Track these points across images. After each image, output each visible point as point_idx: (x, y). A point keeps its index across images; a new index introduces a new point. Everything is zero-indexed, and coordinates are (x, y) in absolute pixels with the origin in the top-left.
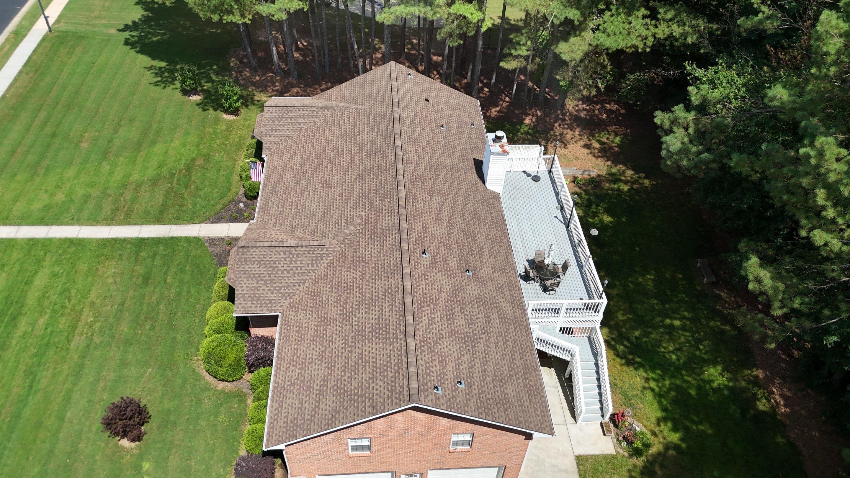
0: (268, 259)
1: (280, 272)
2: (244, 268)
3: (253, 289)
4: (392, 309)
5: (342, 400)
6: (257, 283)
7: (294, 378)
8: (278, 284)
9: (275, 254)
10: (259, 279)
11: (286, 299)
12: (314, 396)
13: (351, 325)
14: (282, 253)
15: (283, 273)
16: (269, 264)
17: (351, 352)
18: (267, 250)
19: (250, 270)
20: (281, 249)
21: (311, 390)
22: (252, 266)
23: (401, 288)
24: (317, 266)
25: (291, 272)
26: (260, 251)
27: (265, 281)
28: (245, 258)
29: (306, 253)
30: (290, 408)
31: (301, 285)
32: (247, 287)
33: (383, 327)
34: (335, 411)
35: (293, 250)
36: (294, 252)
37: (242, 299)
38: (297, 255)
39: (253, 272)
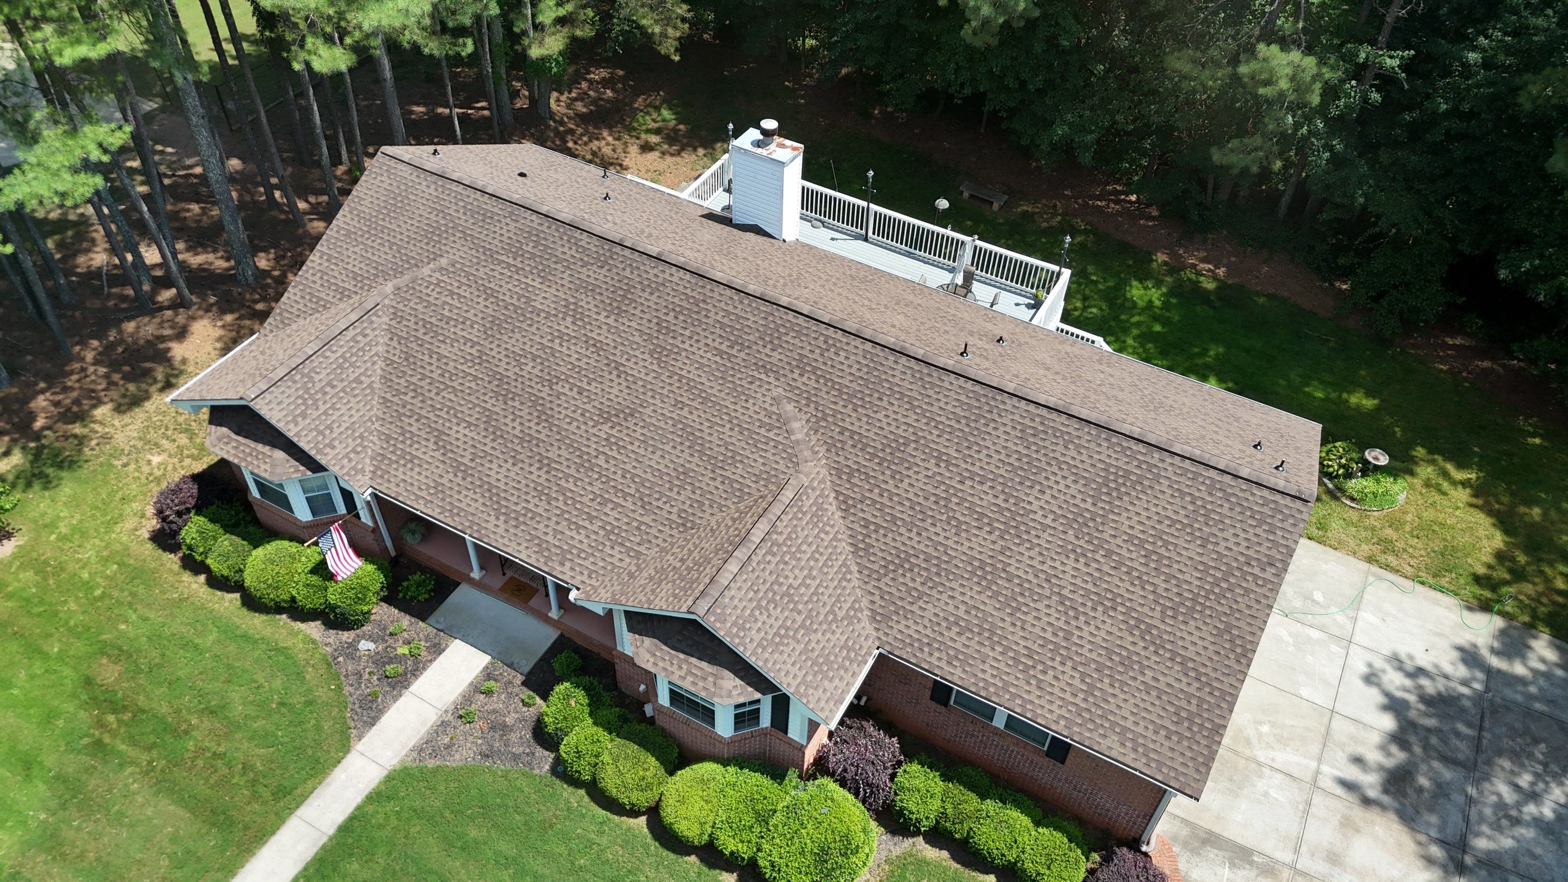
0: (763, 589)
1: (803, 590)
2: (752, 640)
3: (804, 658)
4: (1078, 447)
5: (1208, 612)
6: (798, 642)
7: (1077, 682)
8: (824, 611)
9: (763, 570)
10: (791, 633)
11: (859, 620)
12: (1154, 658)
13: (1045, 527)
14: (769, 558)
15: (808, 587)
16: (775, 593)
17: (1109, 554)
18: (745, 577)
19: (763, 634)
20: (761, 552)
21: (1135, 658)
22: (760, 624)
23: (1044, 412)
24: (832, 526)
25: (814, 573)
26: (739, 589)
27: (802, 626)
28: (734, 624)
29: (795, 522)
30: (1143, 714)
31: (849, 577)
32: (793, 665)
33: (1106, 478)
34: (1220, 633)
35: (775, 536)
36: (781, 539)
37: (811, 691)
38: (789, 538)
39: (771, 632)
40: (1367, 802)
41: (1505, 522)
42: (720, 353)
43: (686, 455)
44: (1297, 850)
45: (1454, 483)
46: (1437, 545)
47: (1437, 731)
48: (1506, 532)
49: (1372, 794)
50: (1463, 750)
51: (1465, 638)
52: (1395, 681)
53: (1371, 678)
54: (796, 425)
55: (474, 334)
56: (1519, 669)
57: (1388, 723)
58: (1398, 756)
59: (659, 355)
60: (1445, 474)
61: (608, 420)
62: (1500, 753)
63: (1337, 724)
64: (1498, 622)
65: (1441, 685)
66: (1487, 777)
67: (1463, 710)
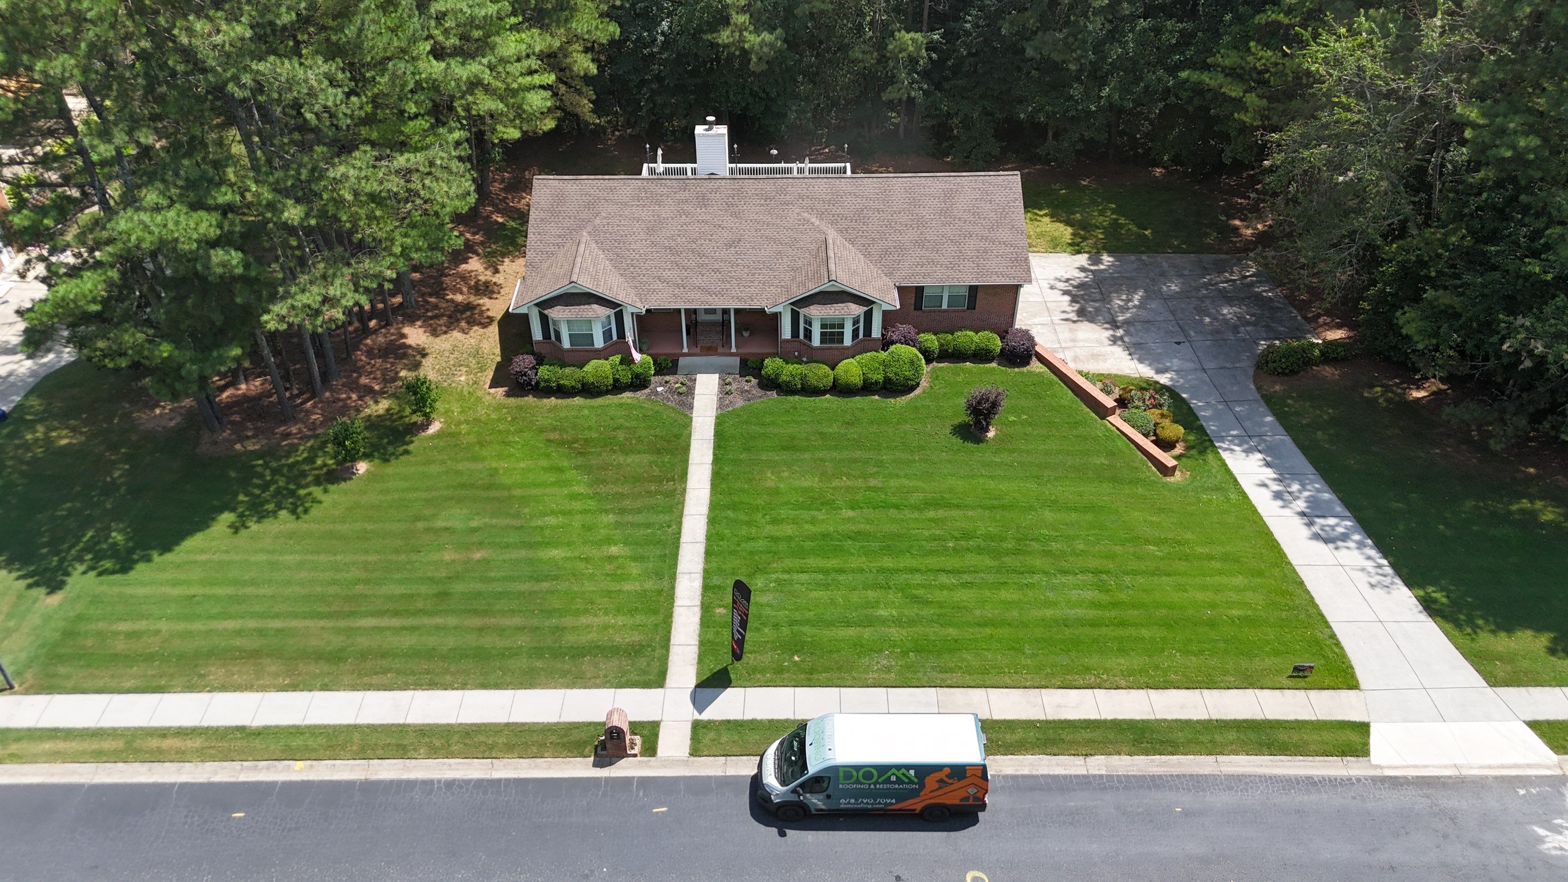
2: (856, 286)
3: (875, 289)
4: (929, 187)
5: (1004, 224)
6: (869, 285)
7: (972, 264)
8: (870, 276)
9: (842, 265)
10: (865, 283)
11: (883, 278)
13: (932, 219)
16: (851, 272)
17: (960, 219)
18: (838, 268)
24: (851, 250)
25: (858, 265)
26: (840, 271)
27: (867, 280)
28: (847, 282)
29: (839, 250)
30: (1000, 265)
31: (869, 264)
32: (873, 291)
33: (945, 194)
34: (1011, 229)
36: (838, 255)
37: (884, 299)
40: (1074, 322)
41: (1068, 223)
42: (762, 205)
43: (775, 246)
44: (1059, 342)
45: (1041, 216)
46: (1049, 239)
47: (1085, 294)
48: (1071, 226)
49: (1075, 319)
50: (1098, 297)
51: (1078, 264)
52: (1062, 286)
53: (1052, 288)
54: (813, 220)
55: (643, 236)
56: (1102, 267)
57: (1067, 298)
58: (1077, 306)
59: (735, 215)
60: (1036, 214)
61: (731, 246)
62: (1111, 293)
63: (1049, 304)
64: (1086, 256)
65: (1078, 281)
66: (1111, 301)
67: (1090, 285)
